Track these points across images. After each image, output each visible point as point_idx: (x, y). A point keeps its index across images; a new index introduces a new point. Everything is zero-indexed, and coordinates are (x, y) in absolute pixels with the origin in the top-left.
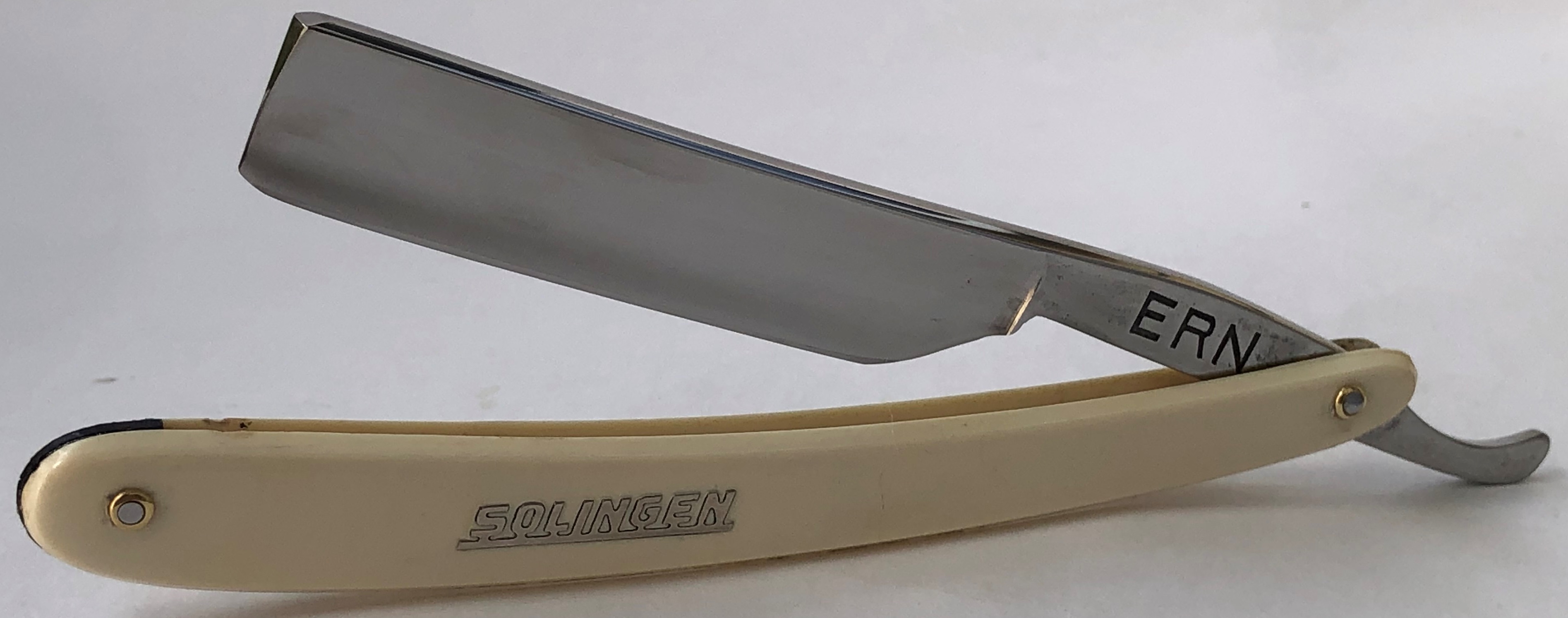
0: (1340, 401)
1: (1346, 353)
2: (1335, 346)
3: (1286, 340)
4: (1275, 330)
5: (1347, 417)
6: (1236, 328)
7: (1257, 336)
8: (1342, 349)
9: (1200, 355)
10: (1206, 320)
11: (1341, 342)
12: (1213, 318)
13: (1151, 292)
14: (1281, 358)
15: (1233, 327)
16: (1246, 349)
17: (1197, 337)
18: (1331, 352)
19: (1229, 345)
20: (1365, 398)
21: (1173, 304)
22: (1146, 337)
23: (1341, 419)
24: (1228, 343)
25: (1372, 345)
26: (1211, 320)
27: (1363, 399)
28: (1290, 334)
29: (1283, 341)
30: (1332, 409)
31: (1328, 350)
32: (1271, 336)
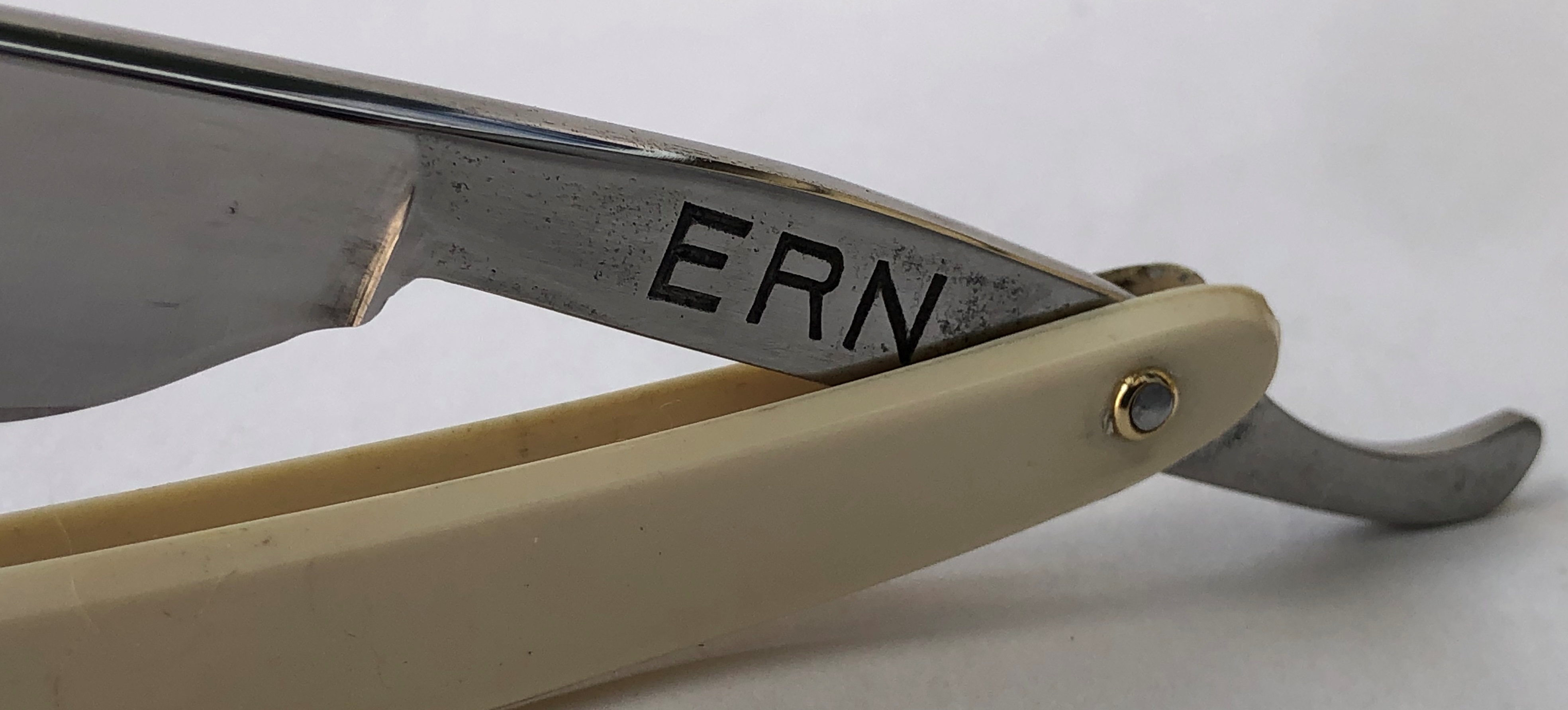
0: (1123, 404)
1: (1136, 299)
2: (1110, 286)
3: (1001, 285)
4: (975, 264)
5: (1139, 437)
6: (891, 267)
7: (938, 282)
8: (1124, 292)
9: (815, 333)
10: (821, 257)
11: (1122, 277)
12: (836, 250)
13: (687, 205)
14: (994, 320)
15: (883, 267)
16: (917, 310)
17: (806, 295)
18: (1102, 301)
19: (879, 307)
20: (1175, 392)
21: (741, 228)
22: (688, 303)
23: (1126, 440)
24: (876, 301)
25: (1186, 277)
26: (832, 256)
27: (1172, 396)
28: (1008, 270)
29: (996, 286)
30: (1108, 421)
31: (1095, 297)
32: (970, 280)
